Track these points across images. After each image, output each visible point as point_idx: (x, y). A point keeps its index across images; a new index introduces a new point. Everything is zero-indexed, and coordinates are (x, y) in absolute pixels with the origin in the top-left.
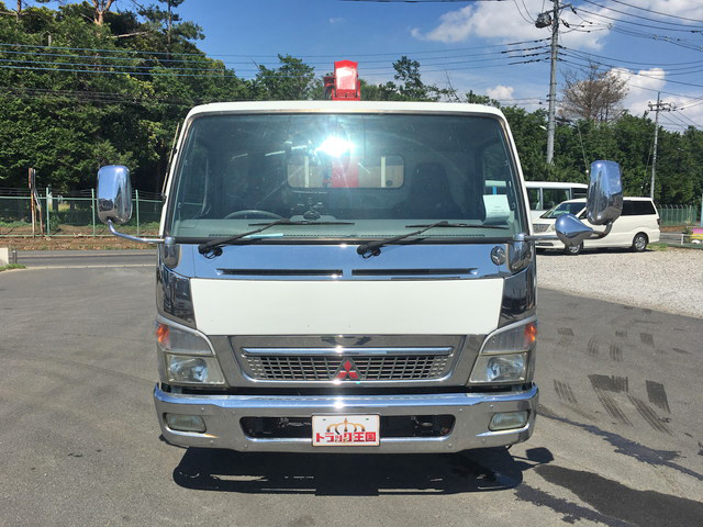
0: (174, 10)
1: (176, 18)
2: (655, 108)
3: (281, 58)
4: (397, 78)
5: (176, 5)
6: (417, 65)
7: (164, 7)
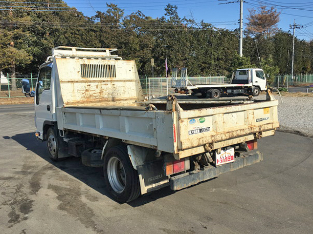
2: (293, 27)
3: (107, 5)
4: (166, 15)
6: (176, 7)
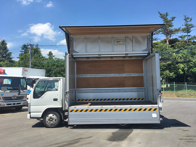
0: (189, 34)
1: (190, 36)
5: (189, 33)
7: (186, 34)
